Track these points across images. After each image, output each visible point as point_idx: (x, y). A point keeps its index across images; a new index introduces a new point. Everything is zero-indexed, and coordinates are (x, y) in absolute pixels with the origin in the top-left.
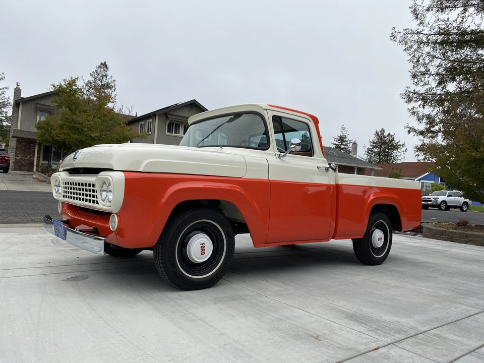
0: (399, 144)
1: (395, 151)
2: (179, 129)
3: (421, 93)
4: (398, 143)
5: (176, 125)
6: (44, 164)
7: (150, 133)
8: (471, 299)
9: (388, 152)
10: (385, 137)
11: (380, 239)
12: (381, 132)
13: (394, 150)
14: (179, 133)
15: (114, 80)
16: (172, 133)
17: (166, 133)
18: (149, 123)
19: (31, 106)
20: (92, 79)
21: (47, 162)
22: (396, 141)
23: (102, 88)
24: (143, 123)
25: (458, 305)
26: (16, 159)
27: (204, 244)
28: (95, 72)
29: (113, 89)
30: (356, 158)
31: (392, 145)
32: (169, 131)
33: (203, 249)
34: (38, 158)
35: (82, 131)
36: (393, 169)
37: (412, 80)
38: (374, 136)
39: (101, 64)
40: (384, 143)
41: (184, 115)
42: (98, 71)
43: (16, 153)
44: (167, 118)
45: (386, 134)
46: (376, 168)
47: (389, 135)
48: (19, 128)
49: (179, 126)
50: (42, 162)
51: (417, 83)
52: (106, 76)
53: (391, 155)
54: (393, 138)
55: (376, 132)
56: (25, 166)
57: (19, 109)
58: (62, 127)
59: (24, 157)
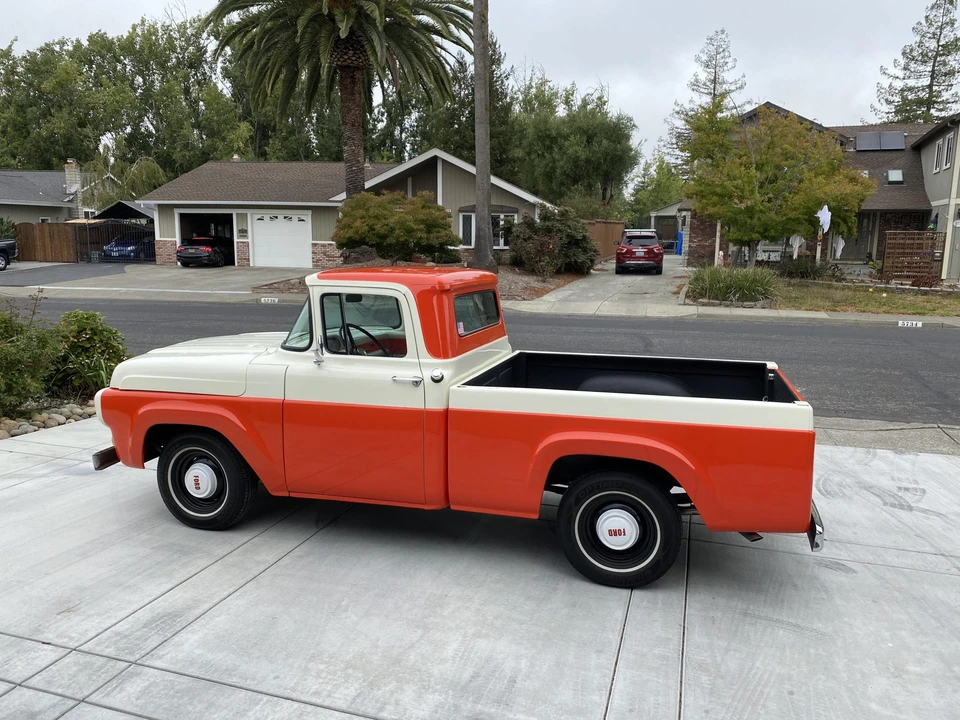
7: (948, 165)
18: (949, 141)
20: (915, 40)
23: (938, 54)
24: (940, 141)
26: (690, 246)
27: (198, 477)
28: (924, 22)
33: (197, 482)
34: (723, 241)
42: (931, 17)
43: (690, 237)
52: (952, 23)
56: (703, 258)
59: (701, 243)
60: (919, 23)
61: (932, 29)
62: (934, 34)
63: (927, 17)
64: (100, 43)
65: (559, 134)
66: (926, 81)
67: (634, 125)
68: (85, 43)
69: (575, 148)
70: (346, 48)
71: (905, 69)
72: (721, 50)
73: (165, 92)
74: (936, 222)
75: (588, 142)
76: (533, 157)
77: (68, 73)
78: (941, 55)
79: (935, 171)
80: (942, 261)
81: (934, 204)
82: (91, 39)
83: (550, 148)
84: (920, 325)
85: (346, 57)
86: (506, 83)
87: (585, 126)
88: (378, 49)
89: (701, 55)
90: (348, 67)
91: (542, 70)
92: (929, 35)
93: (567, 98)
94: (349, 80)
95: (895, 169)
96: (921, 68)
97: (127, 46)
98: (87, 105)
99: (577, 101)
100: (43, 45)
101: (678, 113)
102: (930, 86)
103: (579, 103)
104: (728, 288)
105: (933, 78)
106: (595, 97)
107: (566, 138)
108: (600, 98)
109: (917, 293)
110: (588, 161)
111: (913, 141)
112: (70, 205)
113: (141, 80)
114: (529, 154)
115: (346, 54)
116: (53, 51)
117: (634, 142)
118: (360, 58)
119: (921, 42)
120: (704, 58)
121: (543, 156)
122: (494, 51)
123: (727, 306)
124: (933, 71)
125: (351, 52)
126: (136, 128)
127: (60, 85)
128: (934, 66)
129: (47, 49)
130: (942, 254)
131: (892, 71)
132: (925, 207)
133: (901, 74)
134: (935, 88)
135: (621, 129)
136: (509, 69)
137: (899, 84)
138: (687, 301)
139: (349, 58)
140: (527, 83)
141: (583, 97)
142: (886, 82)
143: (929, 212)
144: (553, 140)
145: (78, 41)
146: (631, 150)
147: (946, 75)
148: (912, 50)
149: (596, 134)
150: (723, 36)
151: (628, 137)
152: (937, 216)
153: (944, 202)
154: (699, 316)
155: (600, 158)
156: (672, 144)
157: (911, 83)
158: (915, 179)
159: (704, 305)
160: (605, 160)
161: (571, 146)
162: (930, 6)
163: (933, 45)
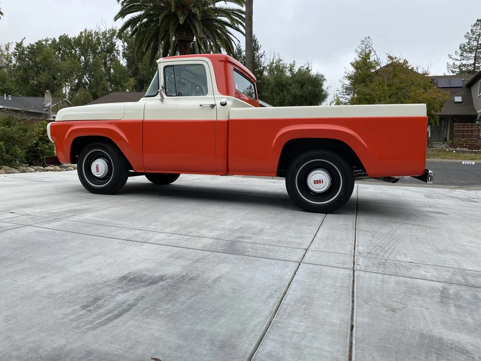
23: (478, 48)
27: (98, 165)
28: (470, 33)
33: (97, 168)
39: (478, 21)
42: (474, 30)
60: (468, 33)
61: (474, 36)
62: (476, 38)
63: (472, 30)
64: (64, 40)
65: (287, 83)
66: (472, 62)
67: (324, 79)
68: (58, 40)
69: (295, 90)
70: (182, 31)
71: (461, 55)
72: (368, 46)
73: (95, 64)
75: (301, 87)
76: (274, 94)
77: (49, 53)
79: (479, 95)
81: (478, 112)
82: (60, 38)
83: (282, 90)
85: (182, 36)
86: (261, 59)
87: (300, 80)
88: (198, 30)
89: (358, 49)
90: (183, 41)
91: (278, 55)
92: (473, 39)
93: (291, 68)
94: (184, 47)
95: (458, 96)
96: (469, 55)
97: (78, 41)
98: (57, 69)
99: (296, 70)
100: (38, 41)
101: (346, 77)
102: (474, 64)
103: (297, 70)
105: (475, 60)
106: (305, 68)
107: (290, 85)
108: (307, 69)
109: (471, 153)
110: (301, 96)
111: (467, 83)
112: (46, 112)
113: (83, 58)
114: (272, 93)
115: (182, 34)
116: (42, 44)
117: (324, 87)
118: (189, 36)
119: (469, 42)
120: (360, 50)
121: (279, 94)
122: (255, 44)
124: (475, 57)
125: (185, 33)
126: (80, 80)
127: (45, 59)
128: (476, 54)
129: (39, 43)
131: (454, 56)
132: (473, 113)
133: (459, 58)
134: (477, 65)
135: (318, 81)
136: (262, 53)
137: (458, 63)
139: (184, 36)
140: (271, 61)
141: (299, 68)
142: (451, 62)
143: (476, 116)
144: (284, 86)
145: (54, 39)
146: (323, 91)
148: (464, 46)
149: (305, 83)
150: (369, 40)
151: (321, 85)
155: (307, 95)
156: (344, 92)
157: (464, 62)
158: (468, 100)
160: (310, 96)
161: (293, 89)
163: (475, 43)
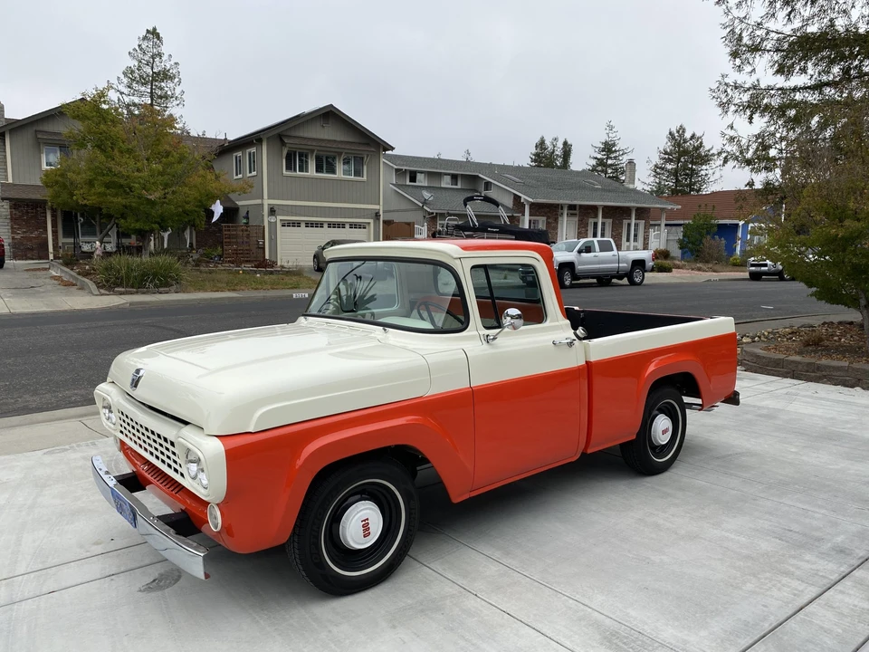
0: (711, 152)
1: (704, 167)
2: (307, 162)
3: (747, 86)
4: (709, 151)
5: (301, 155)
6: (68, 243)
7: (254, 173)
8: (808, 557)
9: (692, 169)
10: (685, 141)
11: (664, 432)
12: (678, 132)
13: (702, 164)
14: (307, 171)
15: (176, 63)
16: (295, 170)
17: (284, 172)
18: (250, 154)
19: (27, 136)
20: (133, 63)
21: (71, 240)
22: (707, 148)
23: (154, 80)
24: (239, 154)
25: (785, 580)
26: (13, 238)
27: (367, 519)
28: (137, 48)
29: (177, 80)
30: (635, 191)
31: (699, 156)
32: (289, 168)
33: (366, 527)
34: (55, 233)
35: (130, 188)
36: (700, 206)
37: (731, 62)
38: (667, 140)
39: (148, 31)
40: (685, 152)
41: (314, 136)
42: (143, 46)
43: (12, 228)
44: (283, 144)
45: (688, 135)
46: (670, 207)
47: (693, 137)
48: (10, 181)
49: (307, 157)
50: (62, 240)
51: (739, 66)
52: (160, 55)
53: (697, 174)
54: (701, 143)
55: (670, 133)
56: (32, 250)
57: (5, 143)
58: (90, 183)
59: (27, 234)
60: (135, 49)
61: (146, 58)
62: (148, 62)
63: (139, 46)
66: (147, 101)
71: (129, 87)
74: (247, 218)
78: (156, 81)
79: (235, 177)
80: (264, 248)
81: (239, 203)
84: (307, 296)
92: (144, 62)
96: (143, 89)
102: (151, 105)
104: (143, 275)
105: (152, 100)
119: (139, 66)
123: (144, 293)
124: (151, 92)
128: (152, 88)
130: (264, 242)
131: (117, 86)
132: (233, 205)
133: (126, 91)
134: (155, 107)
137: (127, 100)
138: (103, 291)
147: (161, 97)
148: (132, 72)
152: (248, 213)
153: (259, 201)
154: (131, 304)
157: (136, 100)
159: (121, 293)
162: (141, 37)
163: (149, 70)
